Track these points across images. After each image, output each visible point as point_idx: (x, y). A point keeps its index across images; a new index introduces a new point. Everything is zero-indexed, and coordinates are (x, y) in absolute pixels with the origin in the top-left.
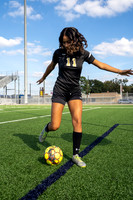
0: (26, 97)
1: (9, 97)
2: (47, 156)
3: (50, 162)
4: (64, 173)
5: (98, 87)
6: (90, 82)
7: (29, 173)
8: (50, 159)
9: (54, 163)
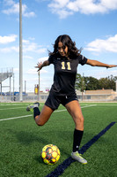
0: (21, 94)
1: (3, 94)
2: (44, 155)
3: (47, 161)
4: (61, 172)
5: (94, 84)
6: (85, 79)
7: (26, 172)
8: (47, 158)
9: (51, 162)
